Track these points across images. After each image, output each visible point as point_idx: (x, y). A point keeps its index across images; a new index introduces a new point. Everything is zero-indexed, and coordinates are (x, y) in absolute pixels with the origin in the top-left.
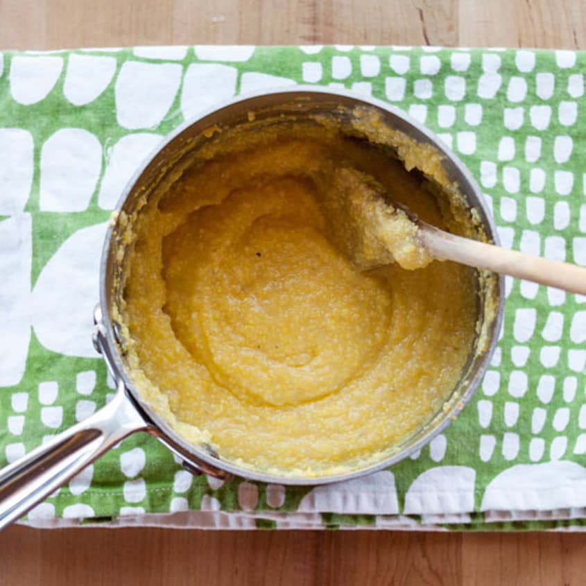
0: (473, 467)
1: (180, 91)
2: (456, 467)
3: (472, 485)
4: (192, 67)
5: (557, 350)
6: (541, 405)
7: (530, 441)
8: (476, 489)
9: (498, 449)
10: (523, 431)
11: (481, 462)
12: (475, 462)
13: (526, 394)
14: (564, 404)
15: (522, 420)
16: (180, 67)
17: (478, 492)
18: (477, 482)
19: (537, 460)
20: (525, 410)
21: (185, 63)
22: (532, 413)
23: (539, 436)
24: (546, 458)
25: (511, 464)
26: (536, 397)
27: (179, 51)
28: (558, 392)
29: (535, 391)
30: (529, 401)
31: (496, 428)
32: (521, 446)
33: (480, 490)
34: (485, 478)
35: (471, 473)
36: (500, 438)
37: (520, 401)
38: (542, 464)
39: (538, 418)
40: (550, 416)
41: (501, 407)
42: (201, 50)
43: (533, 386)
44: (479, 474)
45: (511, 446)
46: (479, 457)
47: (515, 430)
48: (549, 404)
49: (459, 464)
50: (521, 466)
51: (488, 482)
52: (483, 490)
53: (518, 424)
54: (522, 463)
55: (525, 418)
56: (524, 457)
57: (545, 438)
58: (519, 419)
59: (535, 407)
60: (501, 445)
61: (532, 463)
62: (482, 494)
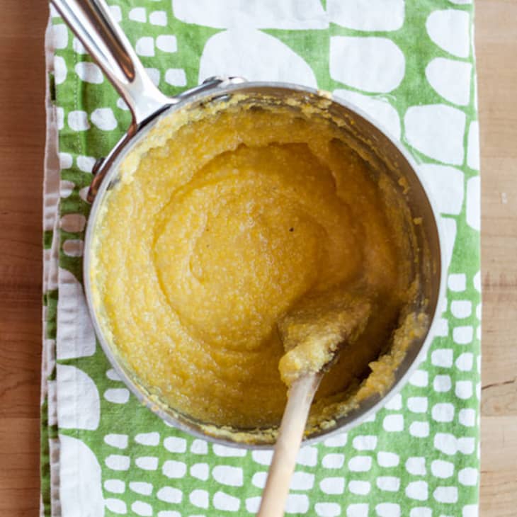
0: (99, 428)
1: (439, 163)
2: (99, 412)
3: (82, 426)
4: (461, 174)
5: (206, 505)
6: (155, 490)
7: (122, 480)
8: (79, 431)
9: (115, 451)
10: (132, 474)
11: (104, 435)
12: (103, 430)
13: (165, 476)
14: (156, 511)
15: (141, 473)
16: (461, 163)
17: (77, 432)
18: (85, 431)
19: (105, 486)
20: (151, 476)
21: (464, 168)
22: (148, 482)
23: (127, 488)
24: (107, 494)
25: (102, 463)
26: (162, 486)
27: (475, 162)
28: (168, 506)
29: (167, 485)
30: (159, 479)
31: (135, 449)
32: (118, 471)
33: (78, 434)
34: (89, 440)
35: (94, 426)
36: (125, 453)
37: (159, 471)
38: (101, 492)
39: (143, 488)
40: (145, 499)
41: (153, 454)
42: (476, 182)
43: (172, 483)
44: (93, 433)
45: (118, 463)
46: (108, 434)
47: (133, 466)
48: (156, 498)
49: (101, 414)
50: (100, 471)
51: (86, 441)
52: (78, 437)
53: (138, 469)
54: (102, 473)
55: (143, 475)
56: (107, 474)
57: (125, 493)
58: (143, 471)
59: (153, 484)
60: (119, 454)
61: (103, 482)
62: (74, 436)
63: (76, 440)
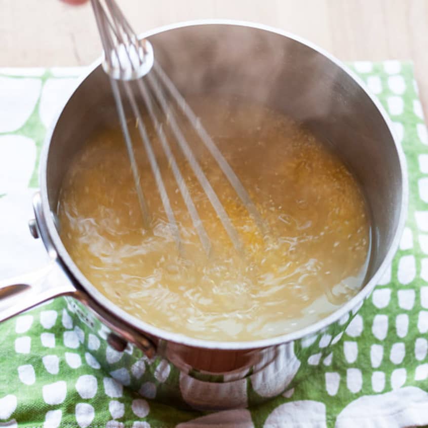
0: (322, 401)
1: (39, 101)
2: (307, 401)
3: (323, 417)
4: (49, 82)
5: (388, 292)
6: (377, 341)
7: (371, 374)
8: (328, 419)
9: (343, 383)
10: (366, 369)
11: (329, 396)
12: (324, 397)
13: (363, 333)
14: (399, 340)
15: (362, 356)
16: (39, 82)
17: (329, 421)
18: (327, 414)
19: (380, 391)
20: (364, 346)
21: (44, 79)
22: (369, 349)
23: (379, 369)
24: (388, 388)
25: (358, 395)
26: (372, 335)
27: (40, 71)
28: (392, 329)
29: (371, 330)
30: (366, 339)
31: (339, 364)
32: (363, 380)
33: (331, 420)
34: (335, 409)
35: (322, 407)
36: (343, 374)
37: (357, 339)
38: (387, 394)
39: (376, 354)
40: (387, 350)
41: (341, 347)
42: (55, 71)
43: (368, 325)
44: (328, 407)
45: (355, 379)
46: (327, 392)
47: (356, 365)
48: (385, 340)
49: (309, 399)
50: (365, 397)
51: (338, 412)
52: (334, 420)
53: (359, 359)
54: (367, 394)
55: (364, 354)
56: (367, 390)
57: (384, 371)
58: (359, 354)
59: (372, 344)
60: (346, 379)
61: (376, 394)
62: (334, 423)
63: (338, 420)
